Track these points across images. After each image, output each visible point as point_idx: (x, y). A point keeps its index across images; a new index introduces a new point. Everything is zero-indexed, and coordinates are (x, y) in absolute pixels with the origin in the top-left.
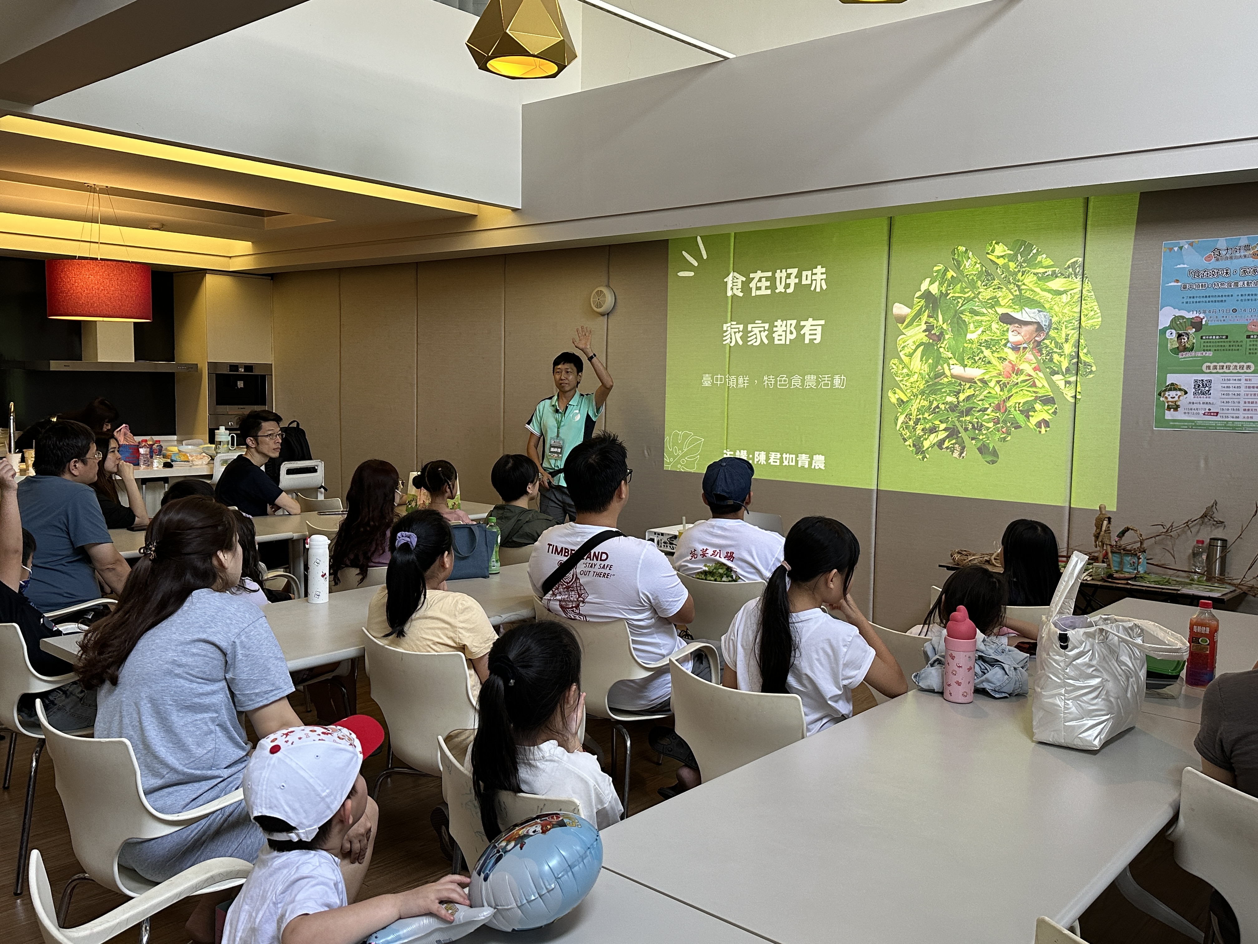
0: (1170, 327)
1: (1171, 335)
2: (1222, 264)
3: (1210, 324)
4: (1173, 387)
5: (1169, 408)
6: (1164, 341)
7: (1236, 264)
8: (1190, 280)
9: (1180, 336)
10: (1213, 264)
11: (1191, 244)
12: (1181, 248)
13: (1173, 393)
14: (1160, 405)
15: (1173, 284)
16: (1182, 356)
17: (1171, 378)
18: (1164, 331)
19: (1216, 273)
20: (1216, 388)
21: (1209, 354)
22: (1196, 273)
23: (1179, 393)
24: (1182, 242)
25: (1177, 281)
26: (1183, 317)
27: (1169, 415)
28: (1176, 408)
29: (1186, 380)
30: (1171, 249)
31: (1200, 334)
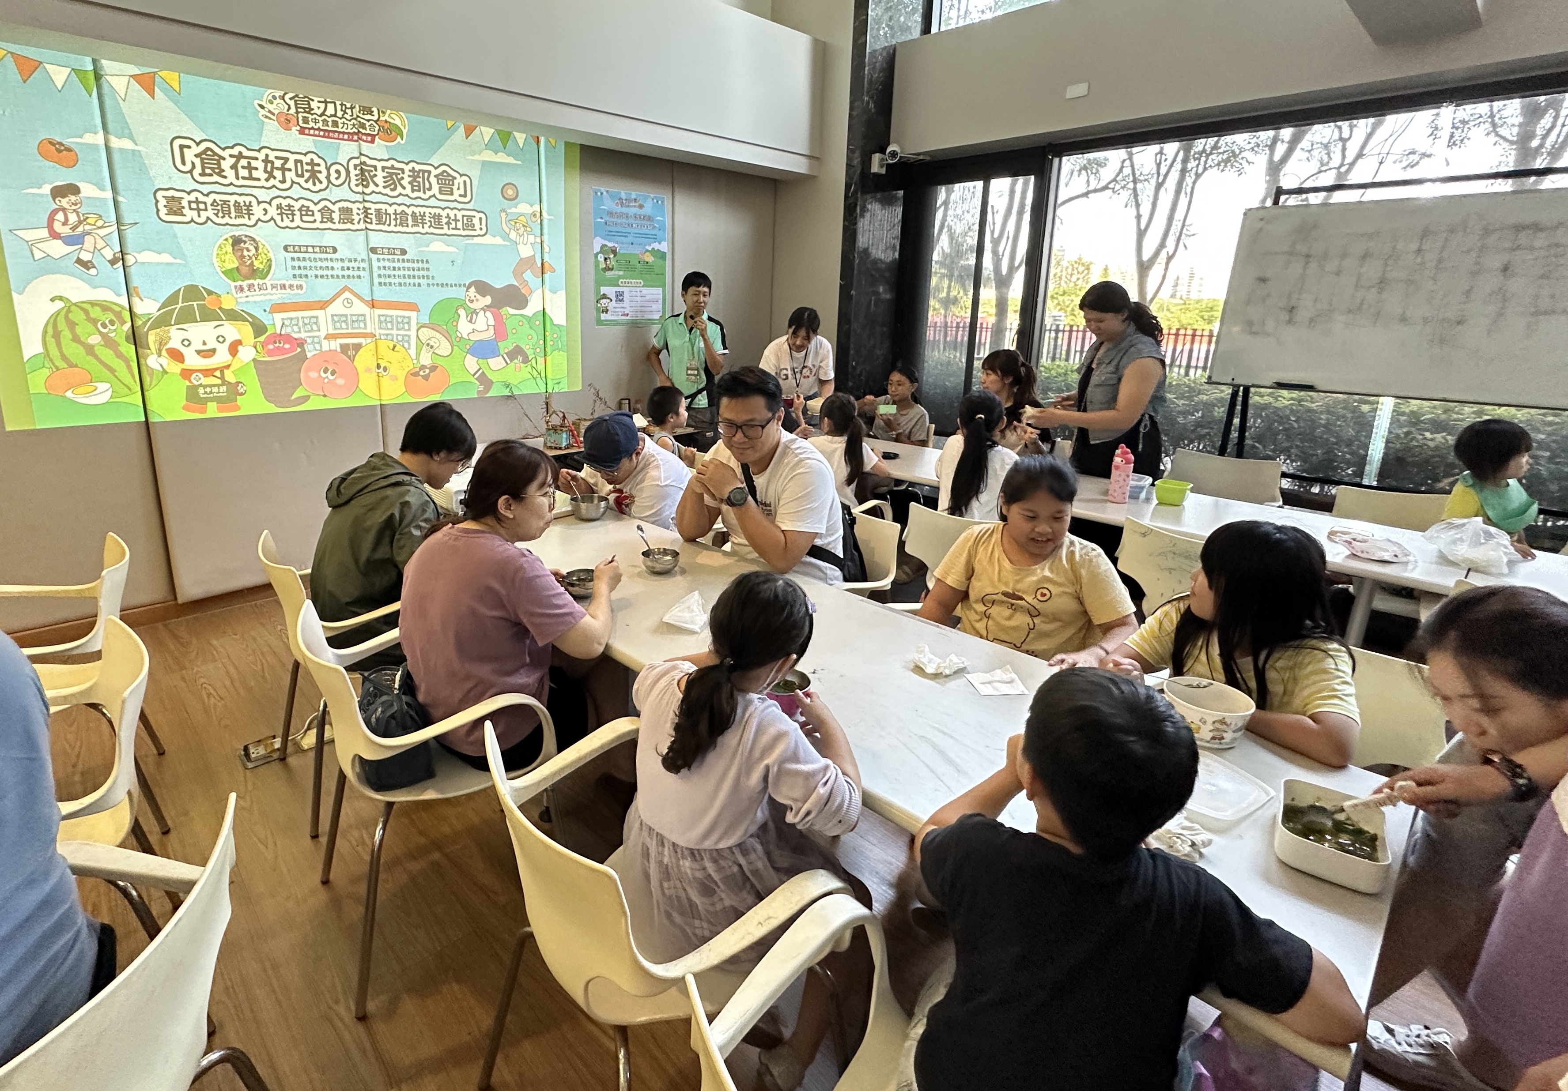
0: (600, 252)
1: (601, 258)
2: (624, 210)
3: (621, 252)
4: (604, 296)
5: (603, 312)
6: (597, 263)
7: (632, 211)
8: (608, 218)
9: (606, 259)
10: (619, 209)
11: (607, 192)
12: (602, 193)
13: (603, 301)
14: (598, 309)
15: (599, 220)
16: (609, 274)
17: (604, 290)
18: (596, 255)
19: (621, 215)
20: (626, 295)
21: (621, 273)
22: (611, 214)
23: (608, 301)
24: (602, 189)
25: (602, 218)
26: (606, 246)
27: (603, 316)
28: (607, 311)
29: (610, 291)
30: (596, 193)
31: (616, 258)
